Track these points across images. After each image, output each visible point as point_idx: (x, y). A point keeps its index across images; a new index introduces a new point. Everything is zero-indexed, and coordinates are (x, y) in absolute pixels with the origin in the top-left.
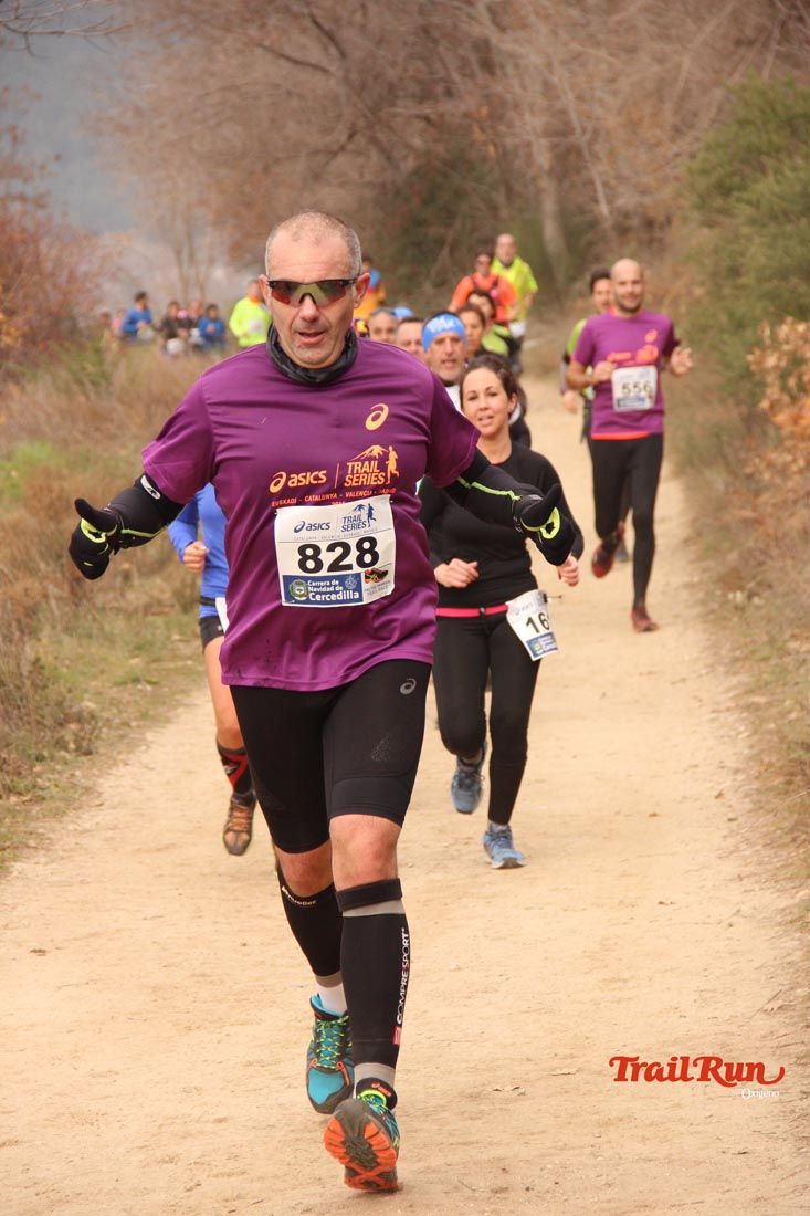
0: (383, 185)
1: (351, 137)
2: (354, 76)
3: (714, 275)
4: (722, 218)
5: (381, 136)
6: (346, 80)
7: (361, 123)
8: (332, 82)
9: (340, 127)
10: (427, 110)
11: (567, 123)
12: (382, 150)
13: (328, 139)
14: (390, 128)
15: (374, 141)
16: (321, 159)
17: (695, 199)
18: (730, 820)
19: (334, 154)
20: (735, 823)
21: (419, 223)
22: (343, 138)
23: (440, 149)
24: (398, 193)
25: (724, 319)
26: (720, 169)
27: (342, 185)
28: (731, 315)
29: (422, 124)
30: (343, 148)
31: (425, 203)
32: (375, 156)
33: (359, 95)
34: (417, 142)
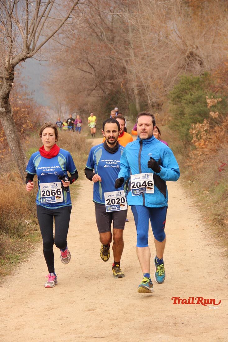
0: (102, 97)
1: (96, 87)
2: (97, 74)
3: (176, 115)
4: (178, 103)
5: (102, 87)
6: (95, 75)
7: (98, 84)
8: (93, 76)
9: (94, 85)
10: (111, 81)
11: (142, 84)
12: (103, 90)
13: (91, 87)
14: (104, 85)
15: (101, 88)
16: (89, 91)
17: (172, 99)
18: (202, 231)
19: (93, 90)
20: (203, 232)
21: (110, 104)
22: (94, 87)
23: (114, 89)
24: (105, 98)
25: (180, 124)
26: (177, 93)
27: (94, 97)
28: (181, 123)
29: (110, 84)
30: (94, 89)
31: (111, 100)
32: (101, 91)
33: (98, 78)
34: (109, 88)
